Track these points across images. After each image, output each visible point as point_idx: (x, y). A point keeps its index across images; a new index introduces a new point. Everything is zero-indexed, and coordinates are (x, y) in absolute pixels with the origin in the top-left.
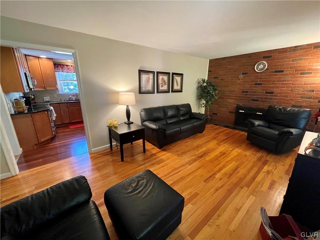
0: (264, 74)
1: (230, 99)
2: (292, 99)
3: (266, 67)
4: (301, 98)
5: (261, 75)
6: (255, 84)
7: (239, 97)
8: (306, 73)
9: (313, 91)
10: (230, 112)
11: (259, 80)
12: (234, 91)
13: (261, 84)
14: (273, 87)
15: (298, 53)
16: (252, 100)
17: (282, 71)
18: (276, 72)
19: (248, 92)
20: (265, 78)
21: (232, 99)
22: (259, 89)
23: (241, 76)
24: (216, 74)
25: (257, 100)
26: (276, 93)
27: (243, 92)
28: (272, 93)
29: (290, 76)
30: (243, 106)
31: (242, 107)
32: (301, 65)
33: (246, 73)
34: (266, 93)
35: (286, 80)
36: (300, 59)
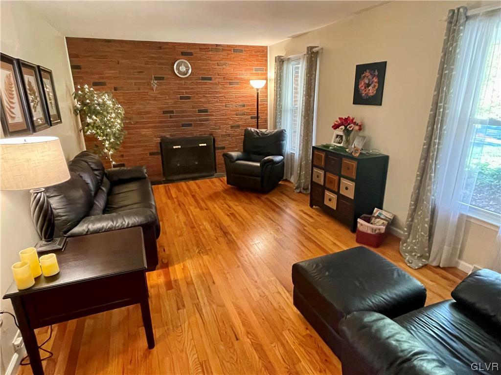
0: (189, 82)
1: (144, 128)
2: (229, 118)
3: (190, 71)
4: (237, 115)
5: (185, 83)
6: (181, 98)
7: (161, 122)
8: (234, 83)
9: (244, 106)
10: (151, 154)
11: (184, 91)
12: (149, 113)
13: (189, 98)
14: (205, 103)
15: (222, 55)
16: (182, 125)
17: (210, 79)
18: (203, 79)
19: (172, 112)
20: (192, 88)
21: (149, 127)
22: (187, 106)
23: (155, 84)
24: (96, 76)
25: (190, 125)
26: (211, 111)
27: (165, 112)
28: (206, 111)
29: (221, 86)
30: (172, 138)
31: (170, 139)
32: (228, 72)
33: (162, 78)
34: (200, 111)
35: (217, 92)
36: (225, 64)
